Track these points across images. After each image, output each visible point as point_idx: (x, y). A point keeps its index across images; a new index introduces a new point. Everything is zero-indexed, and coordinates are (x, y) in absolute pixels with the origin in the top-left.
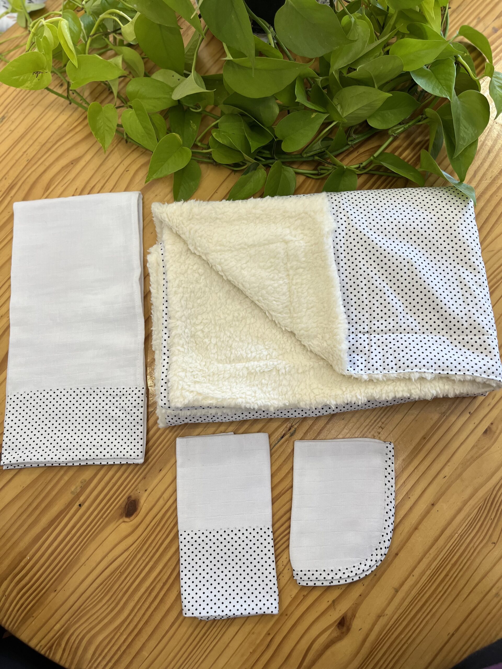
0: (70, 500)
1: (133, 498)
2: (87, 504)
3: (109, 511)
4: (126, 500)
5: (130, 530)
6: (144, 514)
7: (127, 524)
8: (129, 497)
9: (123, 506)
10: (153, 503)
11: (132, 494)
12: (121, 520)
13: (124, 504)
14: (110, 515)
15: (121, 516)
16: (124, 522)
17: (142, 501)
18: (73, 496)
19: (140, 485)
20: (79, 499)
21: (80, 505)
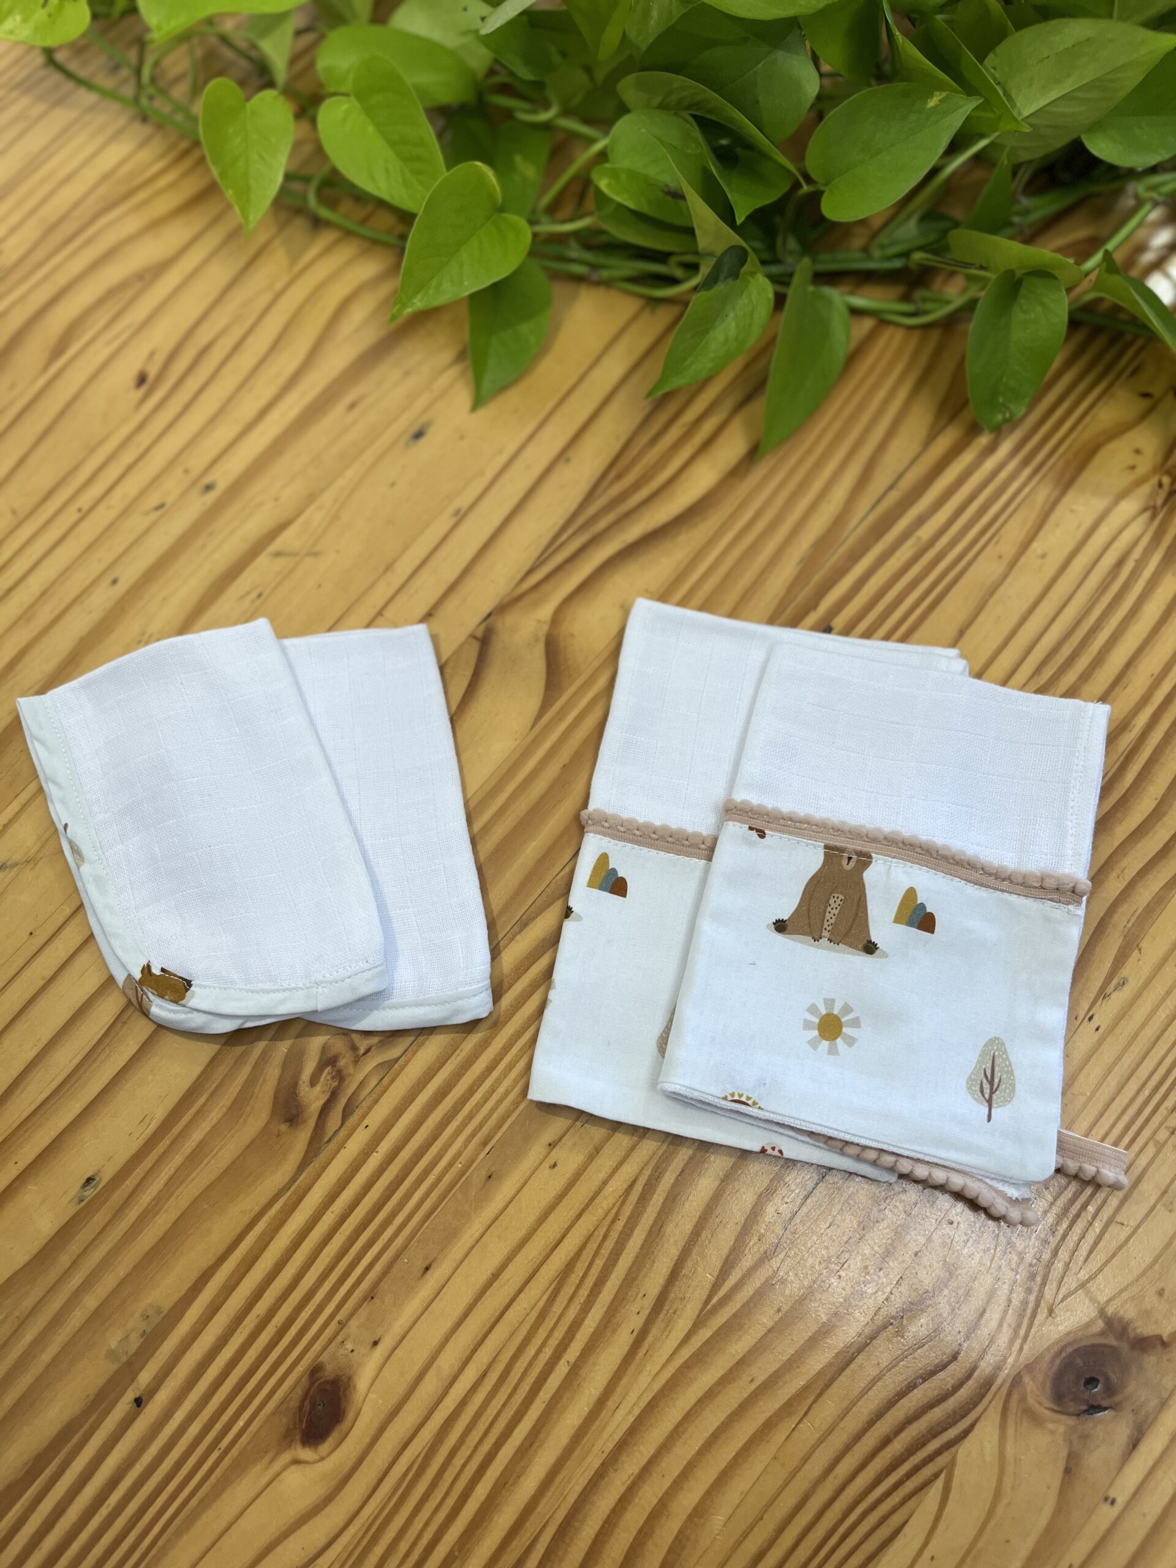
0: (101, 1381)
1: (329, 1372)
2: (162, 1397)
3: (241, 1423)
4: (305, 1381)
5: (318, 1492)
6: (371, 1433)
7: (307, 1469)
8: (315, 1370)
9: (294, 1404)
10: (401, 1390)
11: (324, 1358)
12: (286, 1457)
13: (299, 1392)
14: (244, 1439)
15: (286, 1440)
16: (296, 1462)
17: (362, 1383)
18: (113, 1367)
19: (354, 1324)
20: (133, 1379)
21: (139, 1402)
